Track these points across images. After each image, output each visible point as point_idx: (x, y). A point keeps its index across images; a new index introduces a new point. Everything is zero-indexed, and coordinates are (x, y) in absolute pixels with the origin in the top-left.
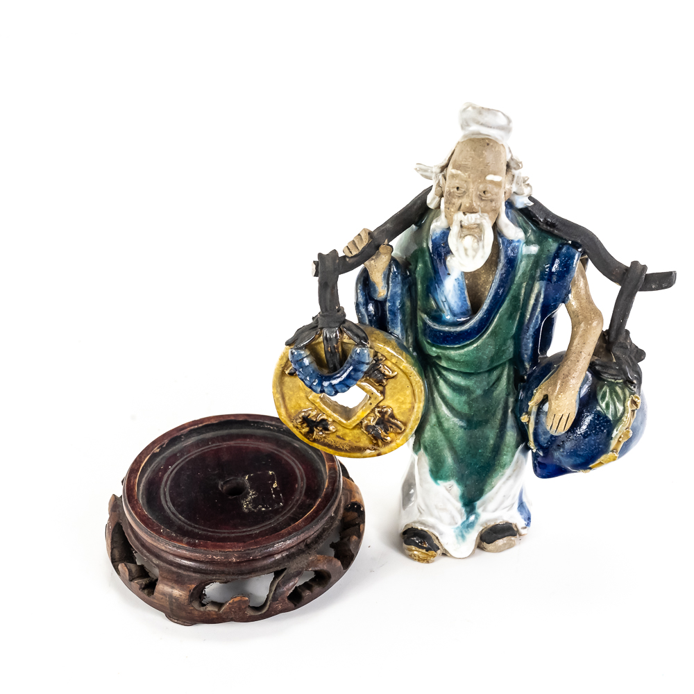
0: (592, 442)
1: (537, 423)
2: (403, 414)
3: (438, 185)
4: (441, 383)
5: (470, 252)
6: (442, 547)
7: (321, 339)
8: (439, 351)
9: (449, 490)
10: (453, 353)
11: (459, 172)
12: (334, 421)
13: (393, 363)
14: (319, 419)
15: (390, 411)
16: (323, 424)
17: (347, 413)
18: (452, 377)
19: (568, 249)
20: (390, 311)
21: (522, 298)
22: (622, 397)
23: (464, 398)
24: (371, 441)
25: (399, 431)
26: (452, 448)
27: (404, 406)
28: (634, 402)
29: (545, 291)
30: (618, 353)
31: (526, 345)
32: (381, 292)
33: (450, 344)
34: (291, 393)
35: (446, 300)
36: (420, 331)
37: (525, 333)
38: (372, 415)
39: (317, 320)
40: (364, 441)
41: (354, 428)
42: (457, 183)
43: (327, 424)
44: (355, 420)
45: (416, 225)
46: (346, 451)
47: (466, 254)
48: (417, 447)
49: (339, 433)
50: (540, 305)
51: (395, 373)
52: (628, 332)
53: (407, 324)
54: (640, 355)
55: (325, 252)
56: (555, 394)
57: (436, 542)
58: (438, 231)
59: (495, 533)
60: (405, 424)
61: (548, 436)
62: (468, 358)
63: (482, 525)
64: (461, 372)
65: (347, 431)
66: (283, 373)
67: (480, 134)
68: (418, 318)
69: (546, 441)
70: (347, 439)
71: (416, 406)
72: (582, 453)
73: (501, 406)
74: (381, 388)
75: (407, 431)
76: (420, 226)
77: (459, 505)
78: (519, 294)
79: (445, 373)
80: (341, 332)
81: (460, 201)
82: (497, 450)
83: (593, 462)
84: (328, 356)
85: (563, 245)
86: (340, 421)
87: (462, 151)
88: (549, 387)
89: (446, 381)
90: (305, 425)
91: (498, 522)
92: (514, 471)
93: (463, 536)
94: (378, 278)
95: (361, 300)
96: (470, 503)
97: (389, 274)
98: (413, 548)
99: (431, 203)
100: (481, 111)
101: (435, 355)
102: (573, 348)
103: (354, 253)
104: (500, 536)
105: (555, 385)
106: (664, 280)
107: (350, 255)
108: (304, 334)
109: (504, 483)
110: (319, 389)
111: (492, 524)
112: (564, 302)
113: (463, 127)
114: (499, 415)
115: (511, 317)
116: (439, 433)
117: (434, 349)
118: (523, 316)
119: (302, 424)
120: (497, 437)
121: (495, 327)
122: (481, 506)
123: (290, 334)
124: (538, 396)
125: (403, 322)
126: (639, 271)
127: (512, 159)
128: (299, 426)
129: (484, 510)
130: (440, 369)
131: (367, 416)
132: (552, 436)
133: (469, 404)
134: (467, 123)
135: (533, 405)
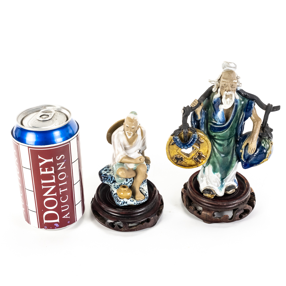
0: (261, 156)
1: (245, 152)
2: (205, 153)
3: (217, 85)
4: (215, 143)
5: (228, 103)
6: (216, 193)
7: (183, 133)
8: (215, 134)
9: (218, 176)
10: (220, 134)
11: (225, 80)
12: (184, 158)
13: (203, 138)
14: (180, 157)
15: (201, 153)
16: (181, 159)
17: (188, 155)
18: (218, 141)
19: (251, 101)
20: (201, 123)
21: (238, 116)
22: (268, 142)
23: (222, 147)
24: (195, 162)
25: (204, 159)
26: (219, 163)
27: (205, 151)
28: (272, 143)
29: (245, 114)
30: (266, 130)
31: (239, 130)
32: (199, 117)
33: (219, 131)
34: (172, 150)
35: (218, 118)
36: (209, 129)
37: (239, 127)
38: (196, 155)
39: (181, 127)
40: (193, 163)
41: (190, 159)
42: (224, 83)
43: (182, 159)
44: (191, 157)
45: (208, 98)
46: (188, 167)
47: (227, 104)
48: (208, 163)
49: (185, 162)
50: (244, 118)
51: (203, 141)
52: (268, 124)
53: (205, 127)
54: (272, 130)
55: (186, 106)
56: (251, 142)
57: (214, 192)
58: (216, 98)
59: (230, 188)
60: (206, 156)
61: (248, 156)
62: (224, 135)
63: (226, 186)
64: (221, 140)
65: (188, 160)
66: (170, 144)
67: (229, 70)
68: (208, 125)
69: (247, 157)
70: (188, 163)
71: (209, 151)
72: (258, 159)
73: (232, 149)
74: (199, 146)
75: (207, 158)
76: (209, 98)
77: (220, 180)
78: (238, 115)
79: (216, 140)
80: (188, 130)
81: (226, 88)
82: (231, 163)
83: (261, 162)
84: (185, 138)
85: (249, 100)
86: (186, 157)
87: (225, 75)
88: (248, 141)
89: (217, 143)
90: (176, 160)
91: (230, 185)
92: (235, 168)
93: (221, 190)
94: (198, 114)
95: (193, 120)
96: (222, 179)
97: (201, 112)
98: (207, 194)
99: (214, 91)
100: (228, 63)
101: (214, 135)
102: (254, 129)
103: (195, 106)
104: (231, 189)
105: (250, 140)
106: (277, 108)
107: (193, 107)
108: (177, 132)
109: (232, 172)
110: (183, 147)
111: (229, 185)
112: (250, 117)
113: (223, 68)
114: (231, 152)
115: (235, 122)
116: (215, 158)
117: (214, 133)
118: (238, 122)
119: (175, 160)
120: (231, 158)
121: (232, 125)
122: (225, 181)
123: (172, 132)
124: (245, 144)
125: (204, 126)
126: (271, 106)
127: (237, 76)
128: (174, 160)
129: (226, 182)
130: (215, 139)
131: (194, 155)
132: (249, 155)
133: (223, 149)
134: (225, 67)
135: (243, 147)
